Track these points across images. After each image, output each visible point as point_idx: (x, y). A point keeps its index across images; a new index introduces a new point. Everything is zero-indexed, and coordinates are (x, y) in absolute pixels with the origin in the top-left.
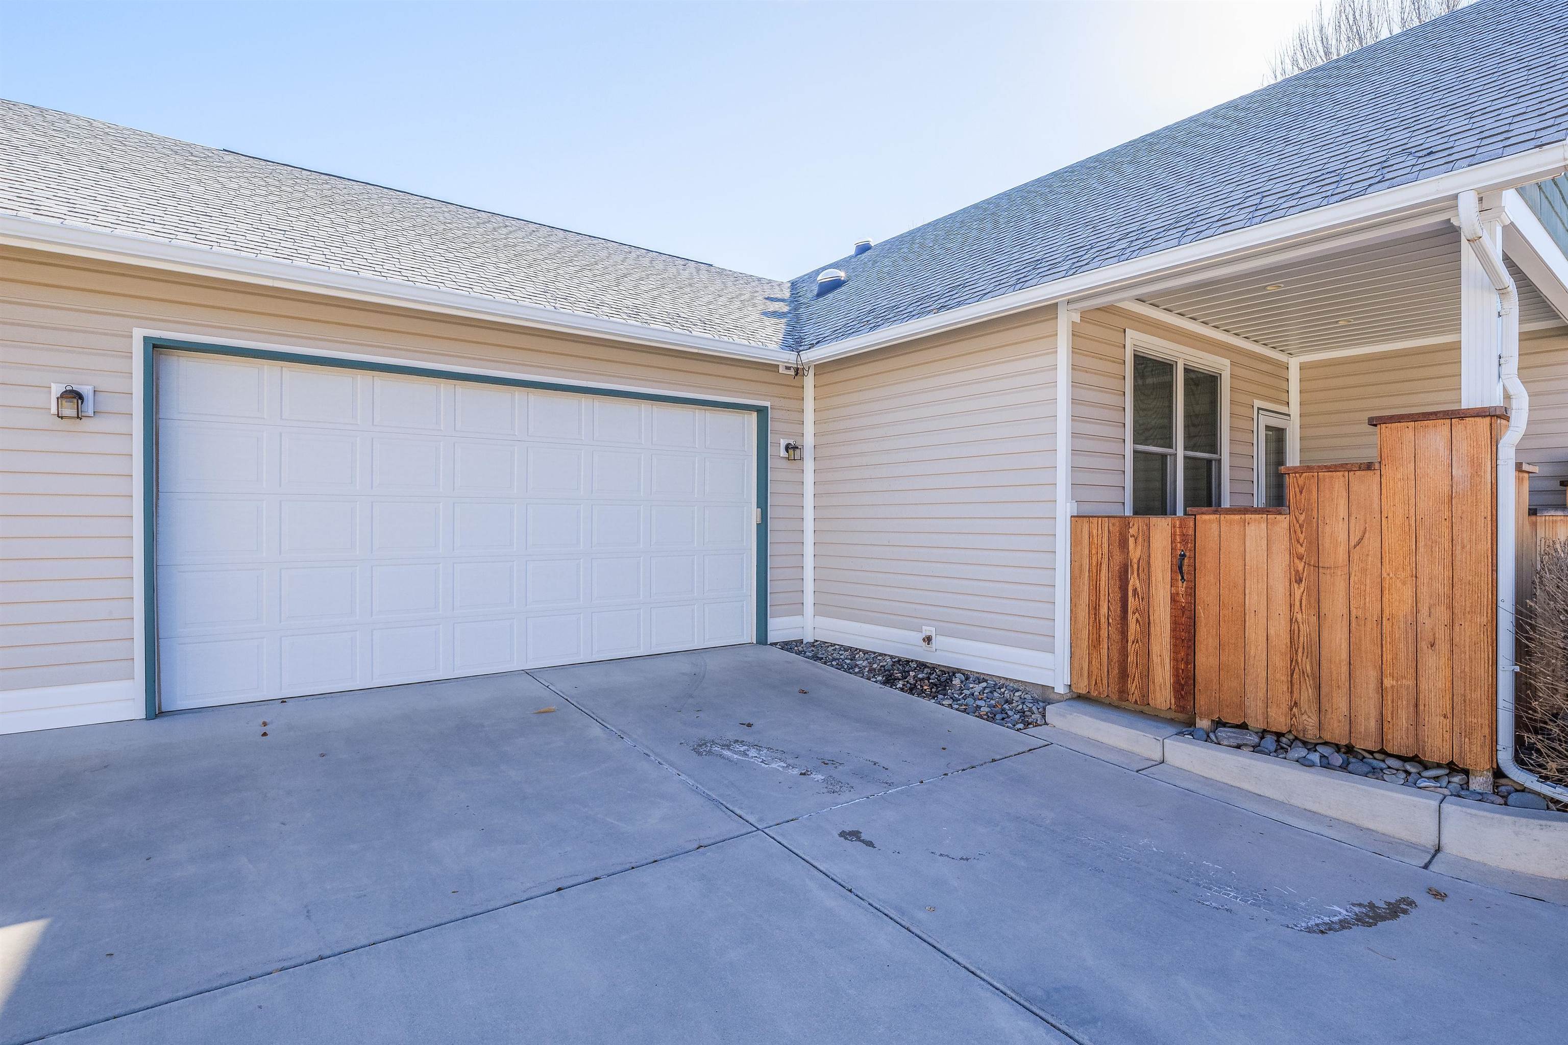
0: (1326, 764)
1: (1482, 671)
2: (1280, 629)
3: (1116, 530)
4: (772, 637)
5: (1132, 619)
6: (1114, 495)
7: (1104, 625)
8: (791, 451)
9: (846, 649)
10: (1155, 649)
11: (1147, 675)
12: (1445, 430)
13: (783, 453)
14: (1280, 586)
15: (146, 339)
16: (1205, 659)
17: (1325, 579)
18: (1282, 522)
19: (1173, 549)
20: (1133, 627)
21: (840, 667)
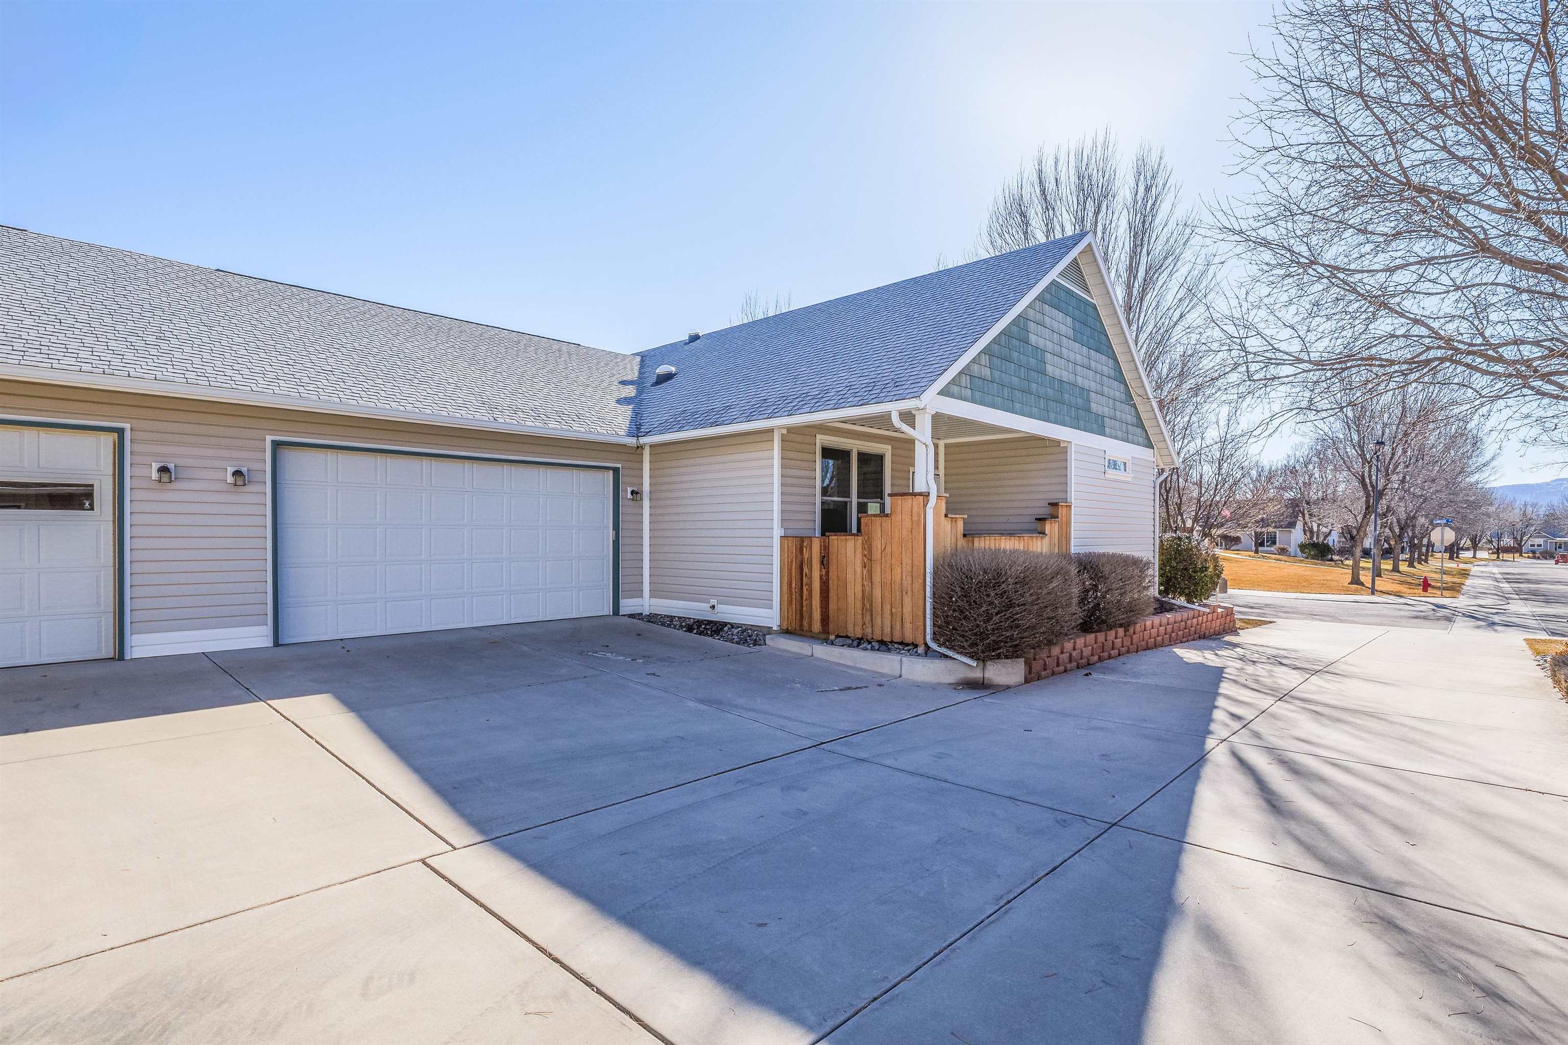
0: (873, 649)
1: (921, 602)
2: (859, 588)
3: (798, 543)
4: (623, 610)
5: (805, 588)
6: (810, 525)
7: (794, 593)
8: (634, 495)
9: (668, 616)
10: (814, 603)
11: (810, 617)
12: (910, 501)
13: (629, 496)
14: (859, 569)
15: (272, 441)
16: (832, 606)
17: (874, 565)
18: (860, 539)
19: (821, 553)
20: (805, 592)
21: (663, 624)
